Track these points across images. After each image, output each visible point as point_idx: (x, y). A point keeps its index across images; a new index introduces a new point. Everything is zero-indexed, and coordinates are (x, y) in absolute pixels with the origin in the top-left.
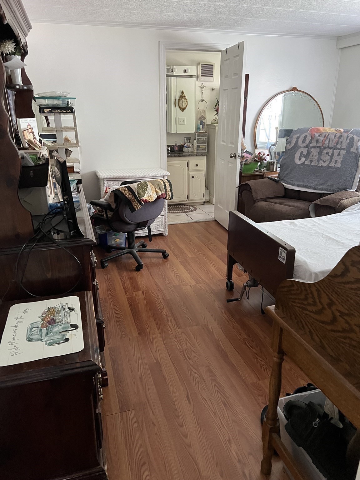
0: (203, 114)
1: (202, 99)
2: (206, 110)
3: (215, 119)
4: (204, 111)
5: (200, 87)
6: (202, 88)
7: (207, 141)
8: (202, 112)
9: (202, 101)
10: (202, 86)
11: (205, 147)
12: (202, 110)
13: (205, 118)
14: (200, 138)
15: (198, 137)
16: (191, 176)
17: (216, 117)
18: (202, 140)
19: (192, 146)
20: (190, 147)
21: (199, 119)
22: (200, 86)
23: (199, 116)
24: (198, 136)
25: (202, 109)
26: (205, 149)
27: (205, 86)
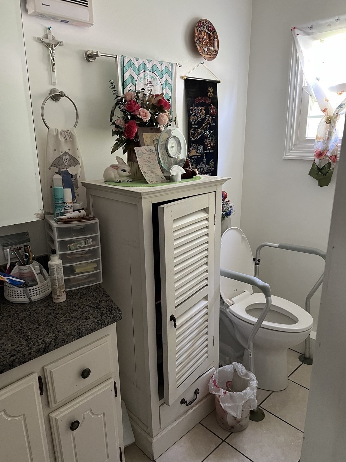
0: (65, 148)
1: (52, 91)
2: (75, 132)
3: (116, 163)
4: (70, 137)
5: (41, 41)
6: (48, 45)
7: (100, 246)
8: (62, 139)
9: (56, 97)
10: (47, 37)
11: (96, 268)
12: (62, 133)
13: (74, 161)
14: (71, 242)
15: (60, 236)
16: (63, 425)
17: (118, 158)
18: (81, 248)
19: (41, 273)
20: (34, 280)
21: (53, 165)
22: (41, 36)
23: (52, 157)
24: (63, 232)
25: (60, 130)
26: (96, 275)
27: (58, 39)
